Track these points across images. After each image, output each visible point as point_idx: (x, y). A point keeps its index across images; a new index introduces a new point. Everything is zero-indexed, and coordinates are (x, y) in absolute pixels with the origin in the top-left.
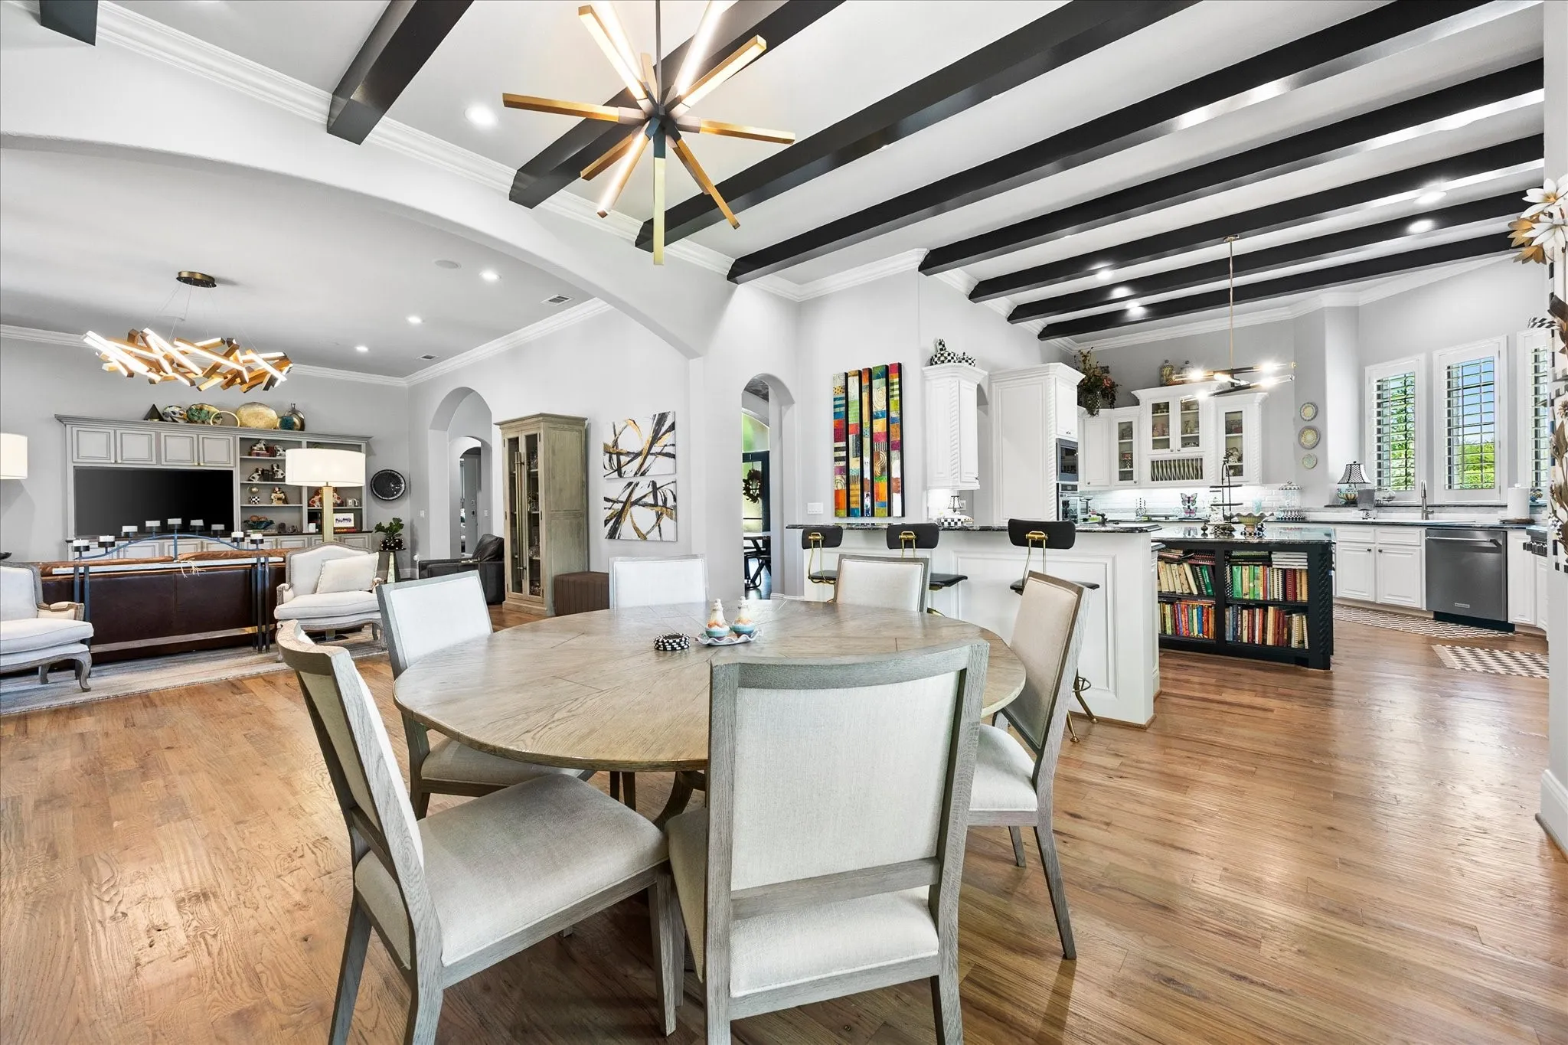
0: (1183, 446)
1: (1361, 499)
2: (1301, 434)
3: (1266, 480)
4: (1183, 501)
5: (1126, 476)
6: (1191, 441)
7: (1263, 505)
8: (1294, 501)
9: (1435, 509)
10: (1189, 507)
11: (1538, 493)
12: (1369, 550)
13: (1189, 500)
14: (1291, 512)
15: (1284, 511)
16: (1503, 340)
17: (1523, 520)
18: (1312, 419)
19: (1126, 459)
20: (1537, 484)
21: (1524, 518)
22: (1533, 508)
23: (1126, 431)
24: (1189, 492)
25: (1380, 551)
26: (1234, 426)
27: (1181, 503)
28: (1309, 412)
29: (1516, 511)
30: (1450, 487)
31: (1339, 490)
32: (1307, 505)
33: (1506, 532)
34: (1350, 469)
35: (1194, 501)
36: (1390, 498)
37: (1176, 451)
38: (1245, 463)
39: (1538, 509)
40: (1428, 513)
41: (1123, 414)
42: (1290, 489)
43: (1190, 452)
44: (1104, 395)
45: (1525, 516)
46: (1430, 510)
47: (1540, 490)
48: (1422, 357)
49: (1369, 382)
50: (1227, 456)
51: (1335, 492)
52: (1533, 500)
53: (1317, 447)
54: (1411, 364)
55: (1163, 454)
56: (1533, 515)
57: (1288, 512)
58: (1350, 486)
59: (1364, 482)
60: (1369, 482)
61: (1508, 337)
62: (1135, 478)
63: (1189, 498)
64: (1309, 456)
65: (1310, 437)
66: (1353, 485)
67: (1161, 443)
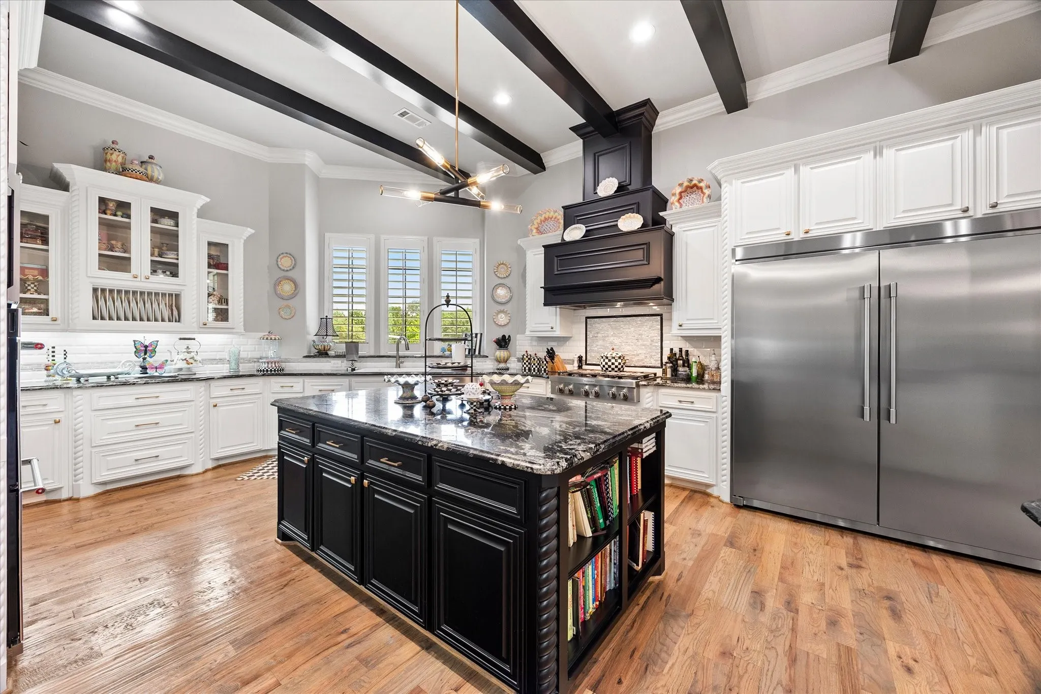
0: (154, 272)
2: (278, 283)
4: (137, 352)
7: (243, 355)
13: (145, 350)
14: (272, 363)
16: (426, 239)
18: (290, 270)
28: (287, 262)
32: (284, 356)
35: (154, 351)
37: (142, 280)
38: (230, 309)
40: (400, 362)
41: (29, 195)
43: (163, 284)
48: (372, 238)
51: (310, 343)
53: (295, 298)
62: (54, 312)
63: (146, 347)
64: (286, 307)
65: (287, 288)
66: (328, 337)
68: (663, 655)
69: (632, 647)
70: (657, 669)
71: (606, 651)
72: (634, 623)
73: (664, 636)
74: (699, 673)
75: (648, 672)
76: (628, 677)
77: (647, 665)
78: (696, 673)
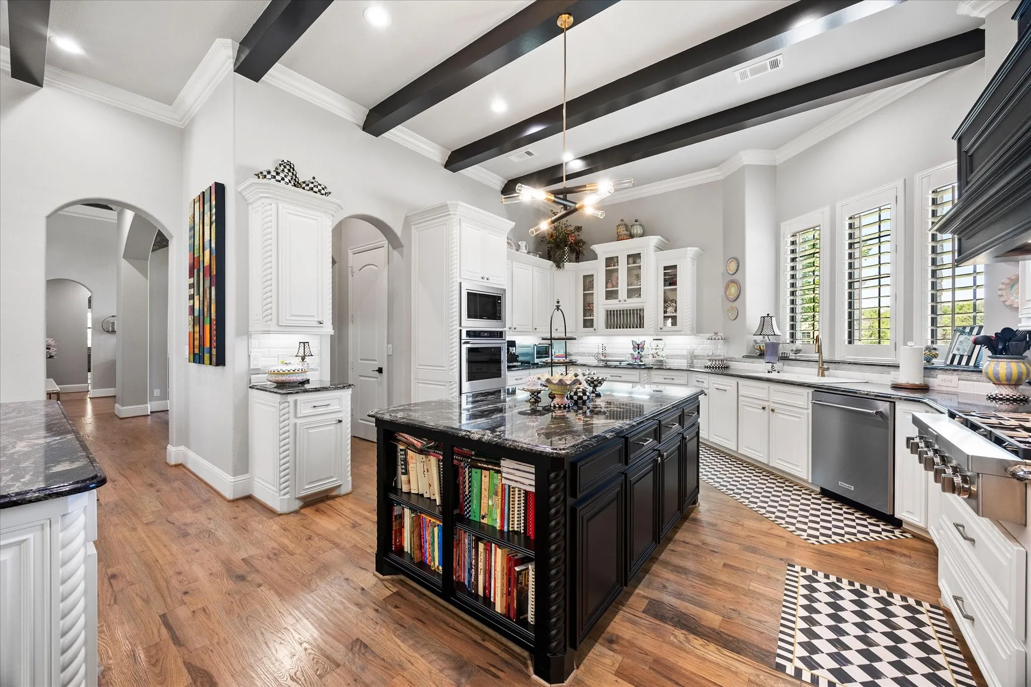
0: (629, 297)
1: (767, 352)
2: (727, 287)
3: (698, 330)
4: (634, 348)
5: (588, 323)
6: (634, 292)
8: (721, 351)
9: (831, 366)
10: (639, 353)
11: (934, 352)
12: (764, 408)
13: (638, 347)
15: (710, 360)
16: (900, 184)
17: (917, 385)
18: (735, 273)
19: (588, 308)
20: (933, 342)
21: (917, 383)
22: (927, 371)
23: (588, 282)
24: (639, 339)
25: (773, 410)
26: (670, 279)
27: (632, 350)
28: (733, 266)
29: (909, 374)
30: (850, 342)
31: (755, 341)
32: (728, 354)
33: (894, 402)
34: (765, 321)
35: (643, 348)
36: (797, 351)
37: (623, 302)
38: (678, 314)
39: (933, 372)
40: (824, 370)
41: (585, 267)
42: (715, 339)
43: (633, 303)
44: (572, 250)
45: (917, 380)
46: (825, 366)
47: (935, 349)
48: (827, 210)
49: (784, 238)
50: (665, 308)
51: (752, 343)
52: (928, 361)
53: (738, 299)
54: (819, 216)
55: (613, 305)
56: (926, 379)
57: (713, 360)
58: (764, 338)
59: (775, 335)
60: (780, 334)
61: (905, 180)
62: (595, 326)
63: (638, 345)
64: (732, 307)
65: (733, 290)
66: (766, 337)
67: (611, 295)
68: (411, 642)
69: (428, 622)
70: (398, 632)
71: (427, 604)
72: (455, 629)
73: (433, 650)
74: (382, 663)
75: (397, 626)
76: (398, 613)
77: (405, 627)
78: (383, 659)
